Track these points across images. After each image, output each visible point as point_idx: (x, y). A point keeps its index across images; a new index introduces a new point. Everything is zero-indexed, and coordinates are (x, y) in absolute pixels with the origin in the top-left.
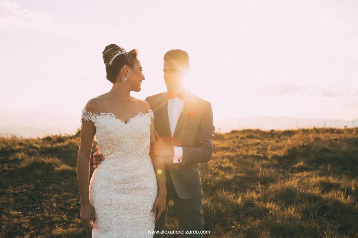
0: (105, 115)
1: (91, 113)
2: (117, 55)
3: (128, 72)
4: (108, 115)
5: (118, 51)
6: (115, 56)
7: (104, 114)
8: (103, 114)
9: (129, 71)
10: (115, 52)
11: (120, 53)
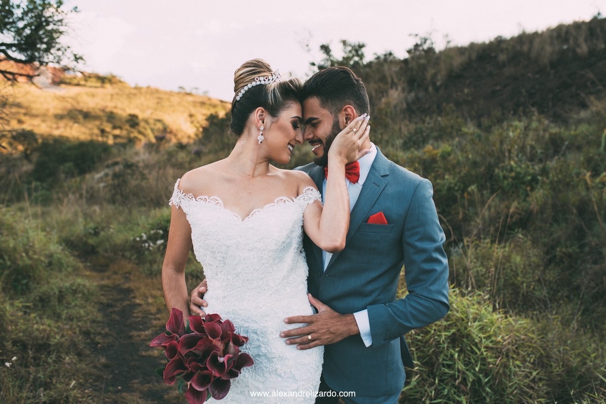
0: (206, 200)
1: (182, 193)
2: (254, 84)
3: (263, 123)
4: (211, 200)
5: (259, 77)
6: (250, 86)
7: (205, 198)
8: (203, 197)
9: (265, 121)
10: (253, 77)
11: (260, 81)
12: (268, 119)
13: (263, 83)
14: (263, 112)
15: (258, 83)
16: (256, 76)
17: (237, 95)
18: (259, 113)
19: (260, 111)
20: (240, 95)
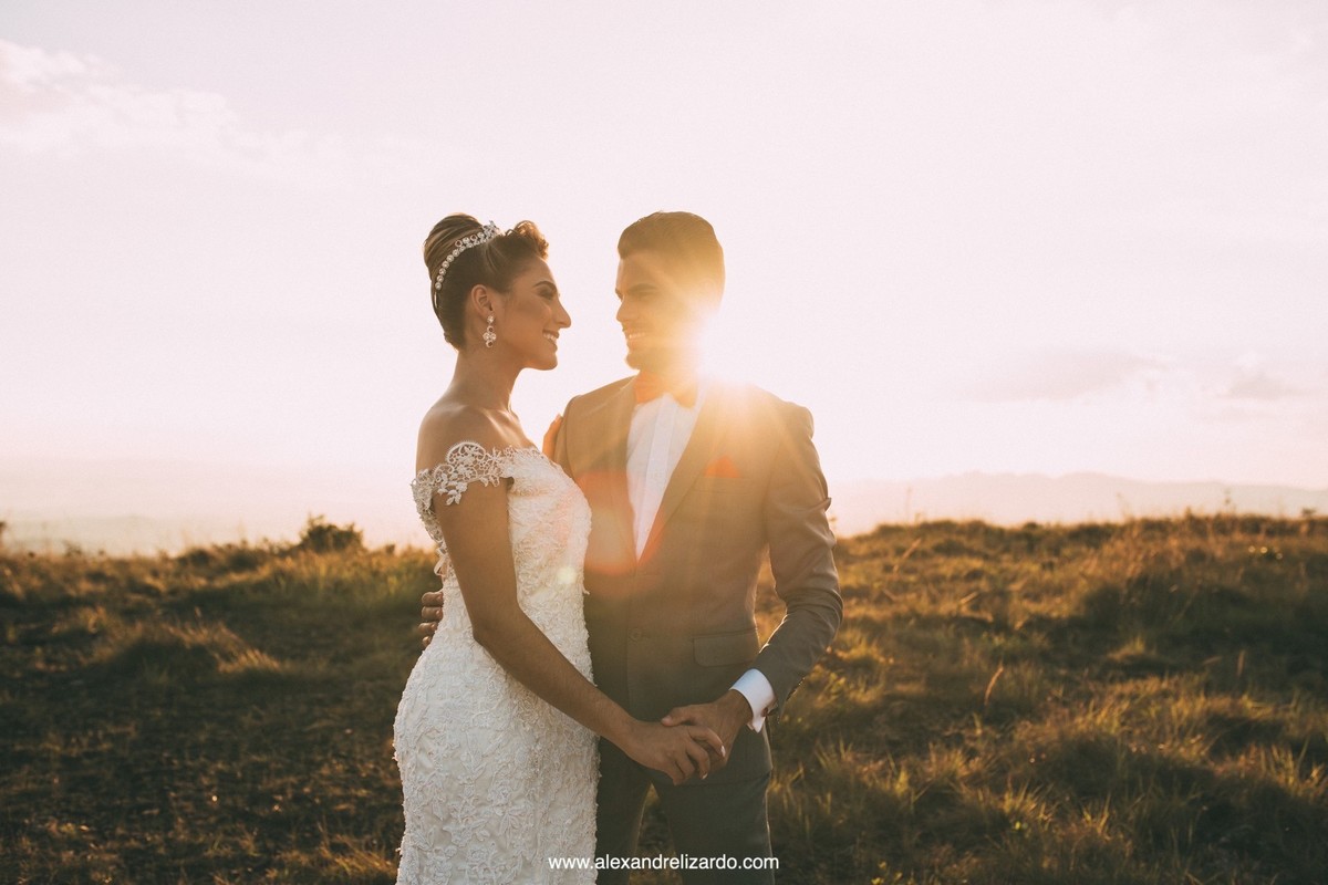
2: (456, 253)
3: (491, 309)
5: (462, 240)
6: (451, 258)
9: (493, 306)
10: (451, 242)
11: (465, 245)
12: (496, 300)
13: (470, 246)
14: (484, 292)
15: (462, 249)
16: (456, 240)
17: (434, 281)
18: (479, 295)
19: (479, 291)
20: (440, 279)
